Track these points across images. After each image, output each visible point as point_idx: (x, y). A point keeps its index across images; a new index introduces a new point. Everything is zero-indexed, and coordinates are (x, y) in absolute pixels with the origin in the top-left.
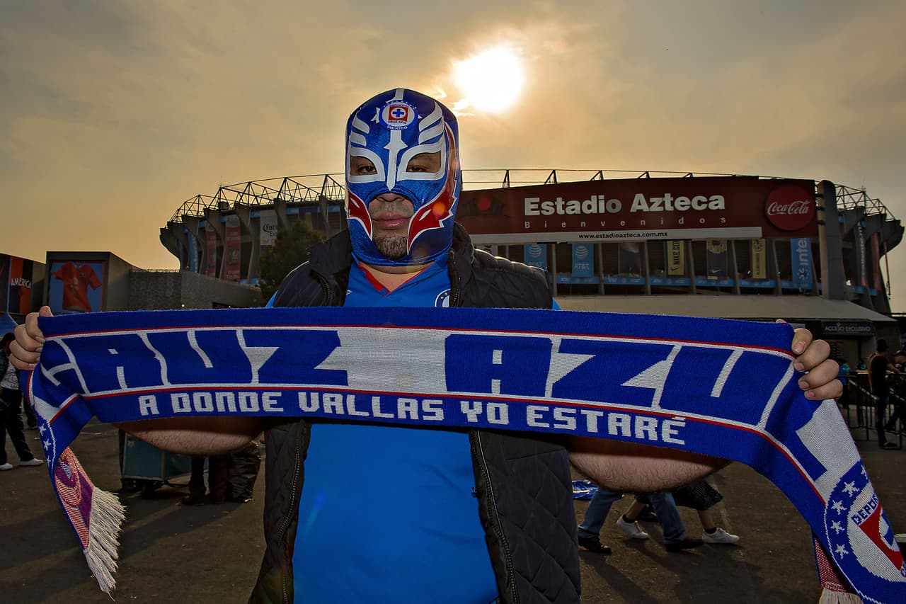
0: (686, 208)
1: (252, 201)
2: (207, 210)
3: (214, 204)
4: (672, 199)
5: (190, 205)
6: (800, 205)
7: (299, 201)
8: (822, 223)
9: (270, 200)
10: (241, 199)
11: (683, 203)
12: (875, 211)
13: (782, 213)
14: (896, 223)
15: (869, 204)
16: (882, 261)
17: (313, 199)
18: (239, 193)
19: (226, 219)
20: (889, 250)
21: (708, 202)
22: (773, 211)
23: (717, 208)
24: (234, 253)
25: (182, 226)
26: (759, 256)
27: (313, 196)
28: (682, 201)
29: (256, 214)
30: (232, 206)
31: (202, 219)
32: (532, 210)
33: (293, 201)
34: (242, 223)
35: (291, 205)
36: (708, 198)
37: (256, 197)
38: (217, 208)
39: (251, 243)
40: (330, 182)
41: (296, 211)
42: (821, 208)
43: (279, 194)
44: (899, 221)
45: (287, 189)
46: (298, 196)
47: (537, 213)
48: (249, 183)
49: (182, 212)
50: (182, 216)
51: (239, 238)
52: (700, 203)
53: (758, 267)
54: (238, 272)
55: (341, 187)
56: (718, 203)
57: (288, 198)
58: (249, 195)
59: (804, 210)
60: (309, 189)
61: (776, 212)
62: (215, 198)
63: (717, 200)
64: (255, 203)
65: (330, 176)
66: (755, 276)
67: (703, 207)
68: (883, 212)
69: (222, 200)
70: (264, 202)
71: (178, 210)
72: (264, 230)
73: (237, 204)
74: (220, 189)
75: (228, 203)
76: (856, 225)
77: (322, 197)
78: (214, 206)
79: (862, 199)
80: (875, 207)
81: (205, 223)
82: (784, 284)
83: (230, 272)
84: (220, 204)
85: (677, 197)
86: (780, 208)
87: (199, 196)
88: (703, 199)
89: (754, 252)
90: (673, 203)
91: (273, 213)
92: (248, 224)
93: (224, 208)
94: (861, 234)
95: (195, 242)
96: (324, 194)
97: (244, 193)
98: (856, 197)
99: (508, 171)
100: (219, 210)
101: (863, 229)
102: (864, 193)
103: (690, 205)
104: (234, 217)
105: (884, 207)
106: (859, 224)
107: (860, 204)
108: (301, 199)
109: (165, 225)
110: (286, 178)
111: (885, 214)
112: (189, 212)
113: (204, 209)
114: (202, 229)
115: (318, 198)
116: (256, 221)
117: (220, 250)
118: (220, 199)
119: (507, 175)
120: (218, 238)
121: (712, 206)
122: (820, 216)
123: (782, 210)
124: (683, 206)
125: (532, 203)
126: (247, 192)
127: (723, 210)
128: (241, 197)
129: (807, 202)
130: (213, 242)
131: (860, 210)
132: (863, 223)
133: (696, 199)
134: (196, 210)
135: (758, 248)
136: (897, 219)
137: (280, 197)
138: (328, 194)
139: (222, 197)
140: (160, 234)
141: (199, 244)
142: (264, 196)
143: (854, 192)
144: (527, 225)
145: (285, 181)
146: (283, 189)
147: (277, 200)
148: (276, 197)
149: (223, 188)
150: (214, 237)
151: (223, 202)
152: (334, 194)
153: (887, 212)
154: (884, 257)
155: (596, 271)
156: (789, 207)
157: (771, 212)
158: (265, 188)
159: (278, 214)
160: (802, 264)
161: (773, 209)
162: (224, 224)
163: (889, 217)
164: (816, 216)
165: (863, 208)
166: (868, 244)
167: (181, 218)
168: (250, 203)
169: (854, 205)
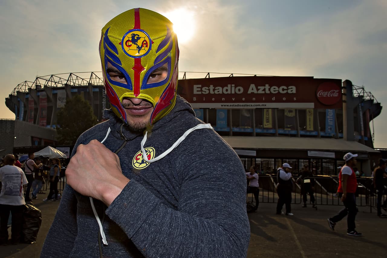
0: (277, 92)
1: (53, 85)
2: (30, 89)
3: (34, 86)
4: (269, 87)
5: (21, 86)
6: (334, 92)
7: (78, 85)
8: (345, 102)
9: (63, 85)
10: (48, 83)
11: (274, 90)
12: (368, 98)
13: (325, 96)
14: (378, 104)
15: (365, 94)
16: (371, 123)
17: (85, 85)
18: (47, 80)
19: (39, 94)
20: (374, 117)
21: (287, 89)
22: (320, 94)
23: (291, 92)
24: (44, 112)
25: (17, 97)
26: (310, 119)
27: (85, 83)
28: (274, 88)
29: (55, 92)
30: (43, 87)
31: (27, 94)
32: (197, 91)
33: (75, 85)
34: (48, 96)
35: (74, 87)
36: (287, 87)
37: (56, 83)
38: (35, 88)
39: (52, 107)
40: (94, 76)
41: (76, 90)
42: (344, 94)
43: (68, 81)
44: (380, 104)
45: (71, 79)
46: (77, 82)
47: (200, 93)
48: (52, 76)
49: (17, 90)
50: (17, 92)
51: (46, 104)
52: (283, 90)
53: (310, 125)
54: (45, 121)
55: (99, 78)
56: (293, 90)
57: (72, 84)
58: (52, 81)
59: (336, 95)
60: (83, 79)
61: (322, 95)
62: (34, 83)
63: (292, 88)
64: (55, 86)
65: (94, 73)
66: (308, 129)
67: (285, 92)
68: (372, 99)
69: (37, 84)
70: (60, 85)
71: (15, 89)
72: (59, 99)
73: (45, 86)
74: (37, 78)
75: (41, 86)
76: (359, 104)
77: (89, 84)
78: (34, 87)
79: (362, 92)
80: (368, 96)
81: (29, 96)
82: (322, 134)
83: (41, 121)
84: (37, 86)
85: (272, 86)
86: (324, 94)
87: (26, 81)
88: (285, 88)
89: (308, 117)
90: (269, 90)
91: (64, 91)
92: (51, 96)
93: (39, 88)
94: (361, 110)
95: (23, 106)
96: (91, 82)
97: (49, 81)
98: (359, 91)
99: (185, 72)
100: (36, 89)
101: (362, 107)
102: (363, 89)
103: (279, 91)
104: (44, 93)
105: (373, 96)
106: (360, 104)
107: (362, 94)
108: (79, 84)
109: (8, 96)
110: (71, 73)
111: (373, 100)
112: (21, 90)
113: (28, 88)
114: (27, 99)
115: (87, 84)
116: (55, 95)
117: (36, 110)
118: (36, 83)
119: (185, 75)
120: (35, 103)
121: (289, 91)
122: (344, 98)
123: (325, 94)
124: (275, 91)
125: (197, 88)
126: (51, 80)
127: (295, 94)
128: (48, 82)
129: (337, 91)
130: (33, 105)
131: (361, 97)
132: (362, 104)
133: (281, 88)
134: (24, 89)
135: (310, 115)
136: (379, 102)
137: (68, 83)
138: (93, 82)
139: (38, 82)
140: (5, 101)
141: (25, 106)
142: (59, 82)
143: (358, 88)
144: (195, 99)
145: (71, 75)
146: (70, 79)
147: (66, 85)
148: (66, 83)
149: (38, 78)
150: (33, 103)
151: (38, 85)
152: (96, 82)
153: (374, 99)
154: (372, 121)
155: (228, 125)
156: (328, 93)
157: (319, 95)
158: (60, 78)
159: (66, 91)
160: (329, 124)
161: (321, 94)
162: (39, 96)
163: (375, 102)
164: (342, 98)
165: (363, 96)
166: (364, 114)
167: (16, 93)
168: (52, 86)
169: (358, 95)
